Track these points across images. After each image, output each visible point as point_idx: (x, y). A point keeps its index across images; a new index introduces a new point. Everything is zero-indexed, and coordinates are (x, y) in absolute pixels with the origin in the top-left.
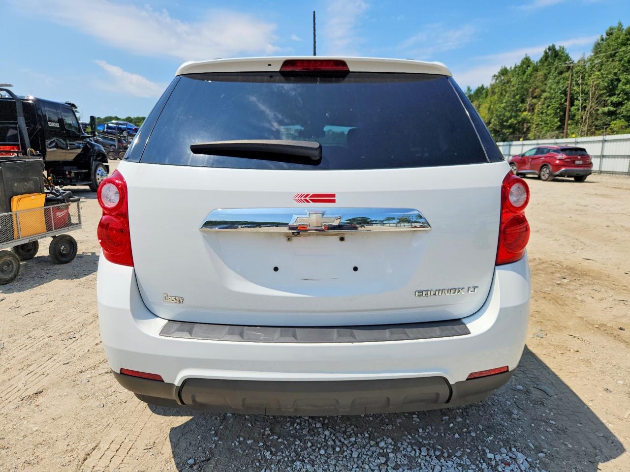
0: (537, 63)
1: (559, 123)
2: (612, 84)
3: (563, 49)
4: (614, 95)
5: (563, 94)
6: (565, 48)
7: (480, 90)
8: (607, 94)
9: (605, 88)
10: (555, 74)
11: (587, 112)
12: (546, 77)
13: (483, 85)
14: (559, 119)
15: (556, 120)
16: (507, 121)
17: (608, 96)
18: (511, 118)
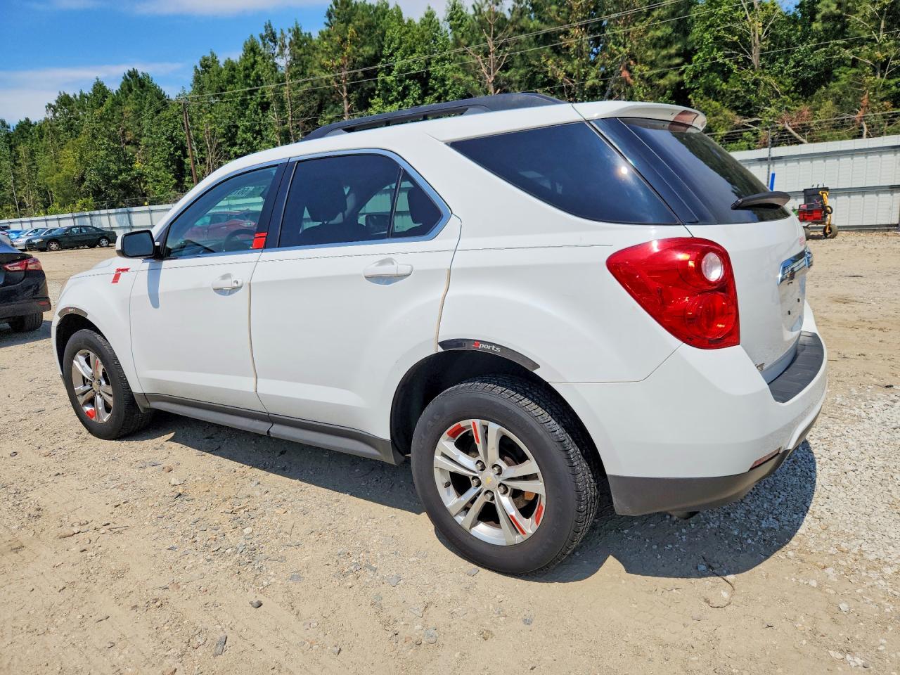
0: (117, 92)
1: (175, 181)
2: (230, 131)
3: (148, 77)
4: (235, 144)
5: (170, 140)
6: (150, 77)
7: (25, 127)
8: (228, 144)
9: (223, 136)
10: (151, 112)
11: (209, 165)
12: (138, 114)
13: (27, 119)
14: (173, 174)
15: (170, 176)
16: (116, 178)
17: (229, 146)
18: (120, 172)
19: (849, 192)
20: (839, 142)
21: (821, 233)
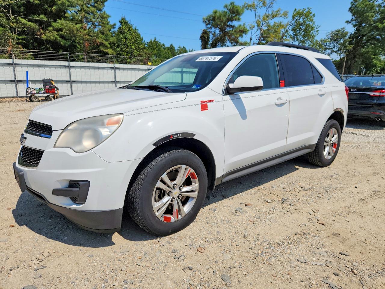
19: (81, 82)
20: (79, 63)
21: (45, 99)
